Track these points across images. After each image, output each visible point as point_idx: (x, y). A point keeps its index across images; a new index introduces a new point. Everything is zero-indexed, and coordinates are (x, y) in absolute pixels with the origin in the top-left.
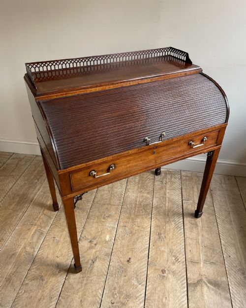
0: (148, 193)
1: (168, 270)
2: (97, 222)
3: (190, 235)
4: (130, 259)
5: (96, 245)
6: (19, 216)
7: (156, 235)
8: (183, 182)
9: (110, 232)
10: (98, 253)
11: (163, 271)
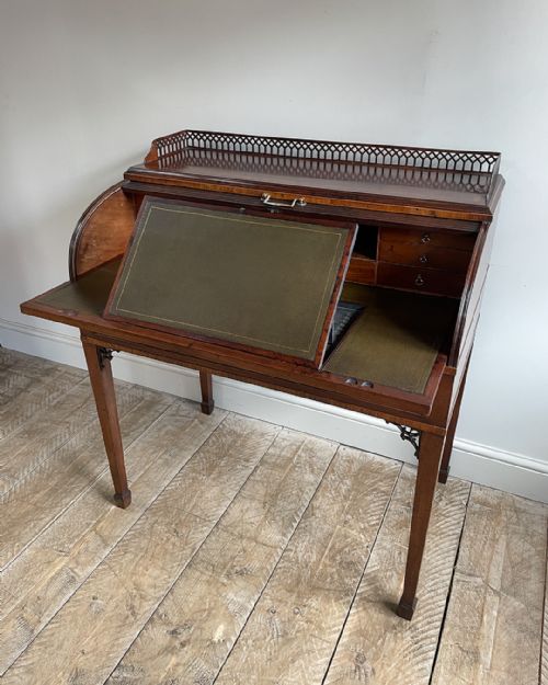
0: (363, 530)
2: (208, 582)
5: (183, 644)
6: (43, 523)
7: (350, 658)
8: (469, 520)
9: (231, 618)
10: (180, 670)
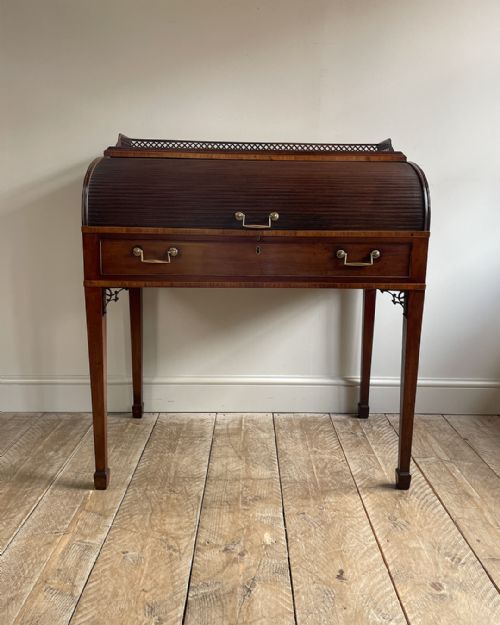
0: (332, 453)
1: (448, 583)
2: (230, 512)
3: (463, 512)
4: (342, 572)
5: (242, 554)
6: (17, 519)
7: (385, 521)
9: (271, 528)
10: (253, 570)
11: (437, 586)
